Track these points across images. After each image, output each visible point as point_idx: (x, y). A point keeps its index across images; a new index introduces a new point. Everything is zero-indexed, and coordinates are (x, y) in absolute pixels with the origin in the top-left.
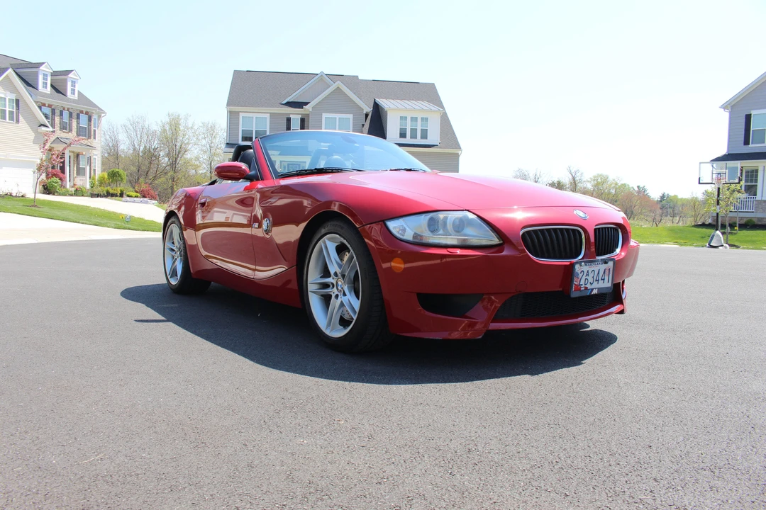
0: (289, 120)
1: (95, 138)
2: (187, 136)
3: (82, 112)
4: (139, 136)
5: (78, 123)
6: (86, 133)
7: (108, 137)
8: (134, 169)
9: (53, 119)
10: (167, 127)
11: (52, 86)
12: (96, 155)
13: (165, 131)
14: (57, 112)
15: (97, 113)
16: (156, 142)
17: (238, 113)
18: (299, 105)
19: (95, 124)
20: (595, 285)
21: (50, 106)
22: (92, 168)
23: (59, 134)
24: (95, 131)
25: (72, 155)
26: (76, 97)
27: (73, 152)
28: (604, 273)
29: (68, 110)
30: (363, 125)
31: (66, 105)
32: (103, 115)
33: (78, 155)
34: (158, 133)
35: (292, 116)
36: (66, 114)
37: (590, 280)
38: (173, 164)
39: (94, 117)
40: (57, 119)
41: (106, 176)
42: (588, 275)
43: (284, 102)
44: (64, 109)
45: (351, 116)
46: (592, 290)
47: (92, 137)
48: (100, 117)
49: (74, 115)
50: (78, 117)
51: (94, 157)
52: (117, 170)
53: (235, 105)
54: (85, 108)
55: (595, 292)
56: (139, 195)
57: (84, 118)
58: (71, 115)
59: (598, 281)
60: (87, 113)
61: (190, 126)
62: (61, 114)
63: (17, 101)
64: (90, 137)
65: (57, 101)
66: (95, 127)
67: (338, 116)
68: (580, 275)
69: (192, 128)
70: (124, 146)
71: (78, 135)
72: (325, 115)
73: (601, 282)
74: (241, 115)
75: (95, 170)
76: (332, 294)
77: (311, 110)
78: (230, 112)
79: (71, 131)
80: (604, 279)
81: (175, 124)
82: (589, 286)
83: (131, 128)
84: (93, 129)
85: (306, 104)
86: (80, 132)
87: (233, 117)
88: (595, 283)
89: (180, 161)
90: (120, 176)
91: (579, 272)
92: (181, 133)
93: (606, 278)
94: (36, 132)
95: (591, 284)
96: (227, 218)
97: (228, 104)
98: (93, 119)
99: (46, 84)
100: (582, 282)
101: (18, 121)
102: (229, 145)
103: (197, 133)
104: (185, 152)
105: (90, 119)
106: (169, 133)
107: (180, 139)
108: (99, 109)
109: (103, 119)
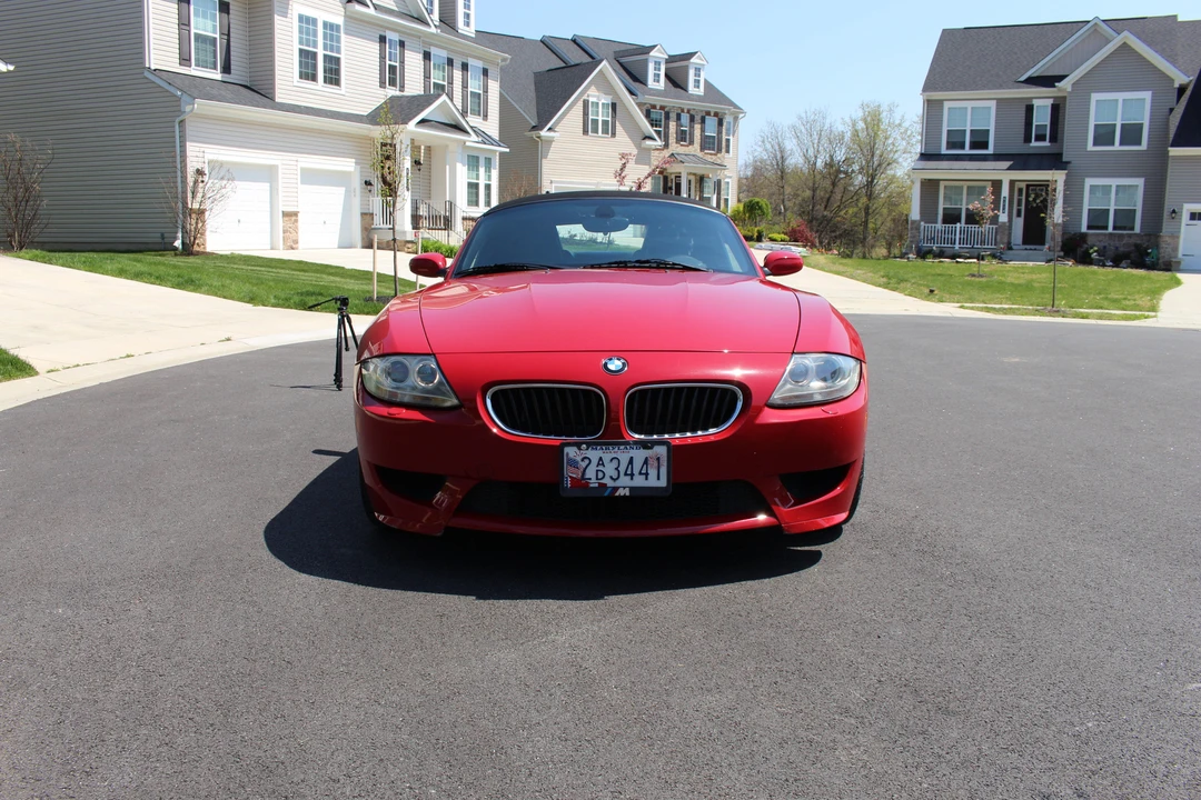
0: (1030, 109)
1: (728, 151)
2: (890, 141)
3: (708, 113)
4: (816, 142)
5: (703, 130)
6: (714, 144)
7: (769, 146)
8: (808, 193)
9: (667, 127)
10: (861, 125)
11: (666, 75)
12: (730, 177)
13: (856, 133)
14: (673, 116)
15: (731, 114)
16: (843, 151)
17: (941, 102)
18: (1047, 81)
19: (728, 130)
20: (624, 481)
21: (662, 108)
22: (723, 197)
23: (675, 147)
24: (728, 141)
25: (692, 178)
26: (701, 91)
27: (695, 174)
28: (645, 463)
29: (688, 111)
30: (1171, 110)
31: (686, 104)
32: (741, 115)
33: (701, 180)
34: (848, 135)
35: (1036, 103)
36: (685, 118)
37: (610, 473)
38: (870, 184)
39: (728, 119)
40: (672, 125)
41: (741, 209)
42: (601, 464)
43: (1022, 79)
44: (683, 111)
45: (1147, 95)
46: (616, 489)
47: (724, 150)
48: (736, 119)
49: (698, 118)
50: (703, 121)
51: (726, 180)
52: (757, 199)
53: (936, 89)
54: (712, 107)
55: (624, 492)
56: (787, 238)
57: (711, 122)
58: (692, 119)
59: (632, 475)
60: (716, 114)
61: (897, 122)
62: (679, 117)
63: (614, 106)
64: (719, 150)
65: (672, 102)
66: (728, 134)
67: (1120, 96)
68: (582, 464)
69: (900, 125)
70: (795, 160)
71: (702, 149)
72: (1095, 97)
73: (639, 477)
74: (947, 105)
75: (726, 200)
77: (1069, 89)
78: (928, 101)
79: (691, 143)
80: (647, 474)
81: (873, 120)
82: (608, 483)
83: (804, 131)
84: (724, 137)
85: (1061, 78)
86: (707, 144)
87: (933, 108)
88: (624, 478)
89: (880, 182)
90: (760, 208)
91: (577, 459)
92: (882, 135)
93: (653, 473)
94: (638, 147)
95: (613, 479)
97: (925, 89)
98: (725, 124)
99: (659, 75)
100: (590, 475)
101: (614, 134)
102: (925, 156)
103: (909, 133)
104: (888, 164)
105: (720, 123)
106: (862, 135)
107: (879, 145)
108: (736, 106)
109: (741, 122)
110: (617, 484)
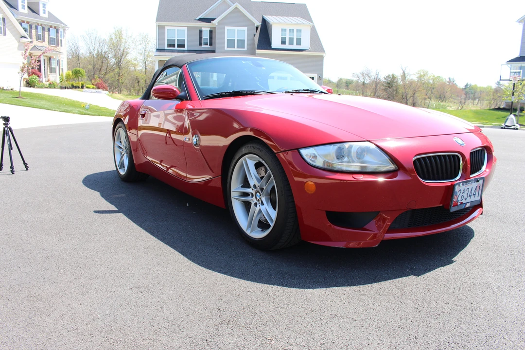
0: (201, 32)
1: (61, 46)
2: (128, 43)
3: (51, 27)
4: (93, 43)
5: (49, 35)
6: (54, 42)
7: (71, 44)
8: (90, 67)
9: (31, 32)
10: (113, 36)
11: (28, 7)
13: (112, 39)
14: (34, 27)
15: (62, 28)
16: (106, 47)
17: (164, 27)
18: (209, 20)
19: (61, 35)
20: (469, 200)
21: (28, 22)
22: (61, 68)
23: (36, 43)
24: (61, 40)
25: (46, 58)
26: (46, 16)
27: (46, 56)
28: (476, 189)
29: (41, 25)
30: (255, 35)
31: (40, 21)
32: (67, 29)
33: (50, 59)
34: (107, 41)
35: (203, 29)
36: (40, 28)
37: (465, 196)
38: (118, 63)
39: (61, 30)
40: (34, 31)
41: (71, 73)
42: (463, 193)
43: (197, 19)
44: (38, 25)
45: (246, 29)
46: (466, 203)
47: (60, 45)
48: (64, 30)
49: (46, 29)
50: (49, 30)
51: (62, 59)
52: (79, 69)
53: (162, 21)
54: (53, 24)
55: (468, 205)
56: (95, 87)
57: (53, 31)
58: (43, 29)
59: (471, 196)
60: (55, 27)
61: (130, 35)
62: (36, 28)
63: (4, 19)
64: (58, 45)
65: (32, 19)
66: (61, 37)
67: (236, 28)
68: (458, 194)
69: (131, 37)
70: (83, 51)
71: (49, 44)
72: (227, 28)
73: (473, 197)
74: (167, 28)
75: (62, 69)
76: (252, 202)
77: (217, 24)
78: (159, 26)
79: (44, 40)
80: (475, 195)
81: (119, 35)
82: (464, 201)
83: (88, 38)
84: (60, 39)
85: (213, 19)
86: (52, 41)
87: (161, 29)
88: (469, 198)
89: (124, 61)
90: (80, 73)
91: (458, 191)
92: (123, 41)
93: (477, 193)
94: (19, 42)
95: (465, 199)
96: (160, 124)
97: (157, 20)
98: (59, 32)
99: (24, 6)
100: (459, 199)
101: (5, 34)
102: (158, 50)
103: (135, 40)
104: (127, 54)
105: (57, 32)
106: (115, 41)
107: (123, 45)
108: (64, 24)
109: (67, 32)
110: (467, 201)
